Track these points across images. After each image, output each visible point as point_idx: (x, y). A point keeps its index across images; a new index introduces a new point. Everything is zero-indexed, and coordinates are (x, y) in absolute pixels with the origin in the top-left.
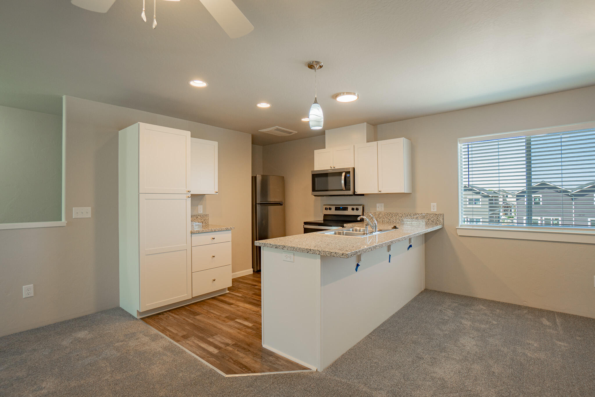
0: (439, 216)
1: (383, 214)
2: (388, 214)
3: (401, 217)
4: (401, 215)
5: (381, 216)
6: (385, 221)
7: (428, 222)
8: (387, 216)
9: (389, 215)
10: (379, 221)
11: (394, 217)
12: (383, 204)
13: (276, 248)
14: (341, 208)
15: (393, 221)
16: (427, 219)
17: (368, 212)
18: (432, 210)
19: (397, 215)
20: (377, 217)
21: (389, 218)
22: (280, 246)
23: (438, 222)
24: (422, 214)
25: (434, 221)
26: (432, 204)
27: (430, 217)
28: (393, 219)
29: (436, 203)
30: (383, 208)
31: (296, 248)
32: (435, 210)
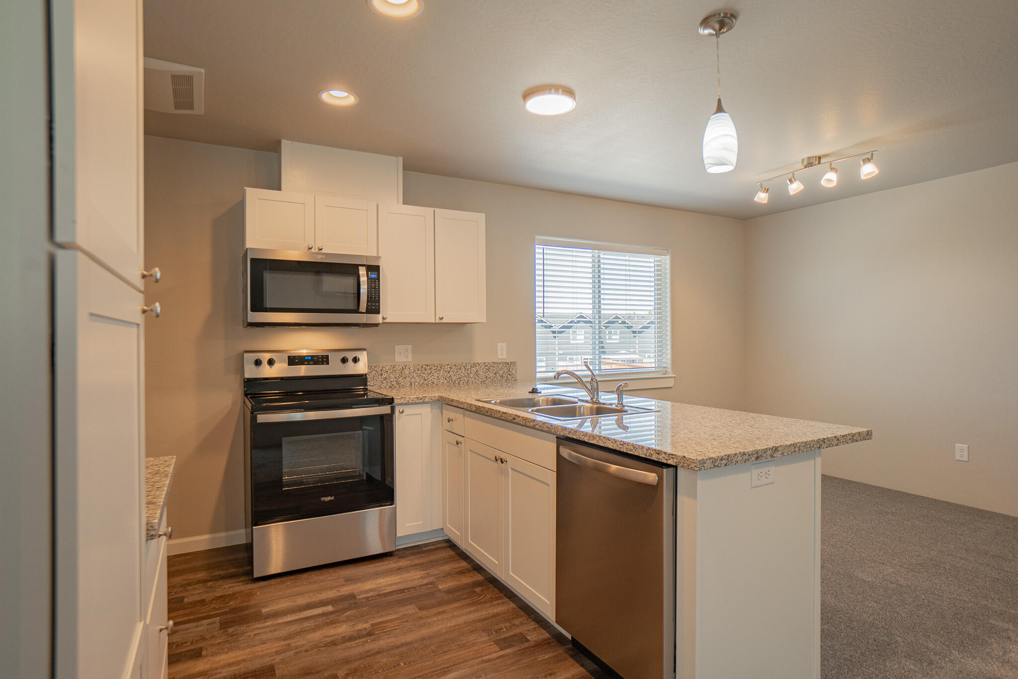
0: (512, 366)
1: (412, 369)
2: (422, 367)
3: (449, 372)
4: (447, 368)
5: (408, 373)
6: (416, 384)
7: (495, 379)
8: (419, 372)
9: (425, 369)
10: (402, 384)
11: (434, 374)
12: (409, 347)
13: (757, 458)
14: (306, 358)
15: (433, 383)
16: (494, 372)
17: (376, 367)
18: (500, 356)
19: (441, 368)
20: (397, 375)
21: (424, 375)
22: (765, 451)
23: (510, 377)
24: (484, 363)
25: (504, 375)
26: (499, 344)
27: (498, 369)
28: (433, 377)
29: (505, 344)
30: (410, 356)
31: (798, 445)
32: (505, 356)
